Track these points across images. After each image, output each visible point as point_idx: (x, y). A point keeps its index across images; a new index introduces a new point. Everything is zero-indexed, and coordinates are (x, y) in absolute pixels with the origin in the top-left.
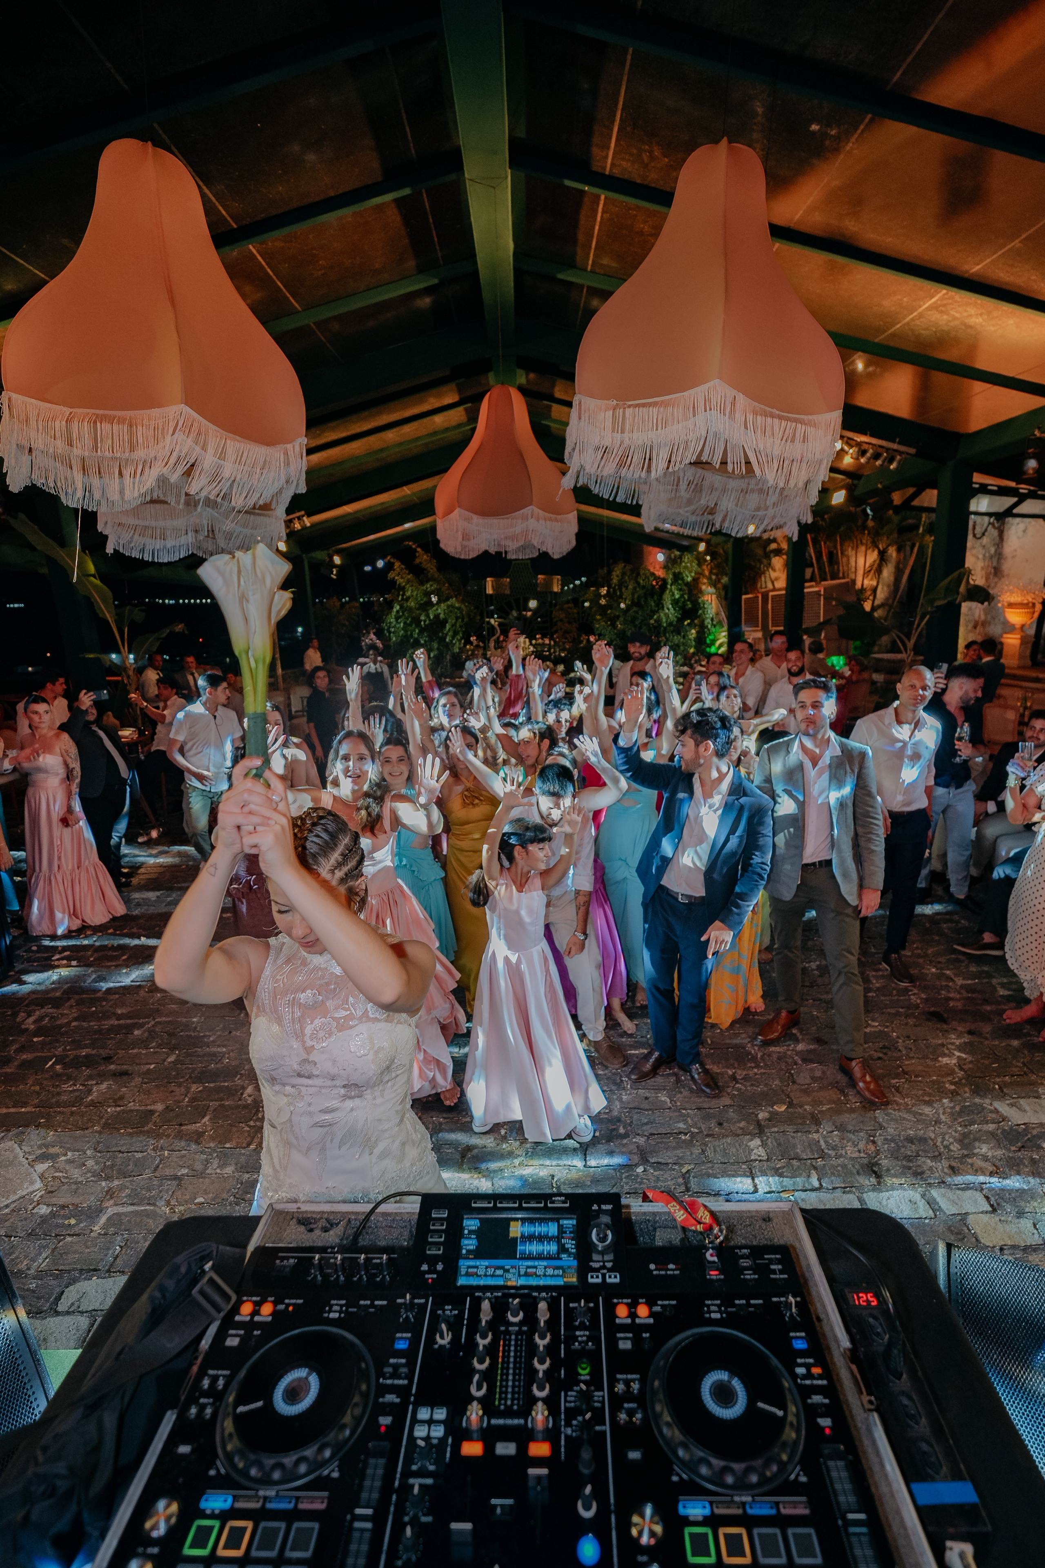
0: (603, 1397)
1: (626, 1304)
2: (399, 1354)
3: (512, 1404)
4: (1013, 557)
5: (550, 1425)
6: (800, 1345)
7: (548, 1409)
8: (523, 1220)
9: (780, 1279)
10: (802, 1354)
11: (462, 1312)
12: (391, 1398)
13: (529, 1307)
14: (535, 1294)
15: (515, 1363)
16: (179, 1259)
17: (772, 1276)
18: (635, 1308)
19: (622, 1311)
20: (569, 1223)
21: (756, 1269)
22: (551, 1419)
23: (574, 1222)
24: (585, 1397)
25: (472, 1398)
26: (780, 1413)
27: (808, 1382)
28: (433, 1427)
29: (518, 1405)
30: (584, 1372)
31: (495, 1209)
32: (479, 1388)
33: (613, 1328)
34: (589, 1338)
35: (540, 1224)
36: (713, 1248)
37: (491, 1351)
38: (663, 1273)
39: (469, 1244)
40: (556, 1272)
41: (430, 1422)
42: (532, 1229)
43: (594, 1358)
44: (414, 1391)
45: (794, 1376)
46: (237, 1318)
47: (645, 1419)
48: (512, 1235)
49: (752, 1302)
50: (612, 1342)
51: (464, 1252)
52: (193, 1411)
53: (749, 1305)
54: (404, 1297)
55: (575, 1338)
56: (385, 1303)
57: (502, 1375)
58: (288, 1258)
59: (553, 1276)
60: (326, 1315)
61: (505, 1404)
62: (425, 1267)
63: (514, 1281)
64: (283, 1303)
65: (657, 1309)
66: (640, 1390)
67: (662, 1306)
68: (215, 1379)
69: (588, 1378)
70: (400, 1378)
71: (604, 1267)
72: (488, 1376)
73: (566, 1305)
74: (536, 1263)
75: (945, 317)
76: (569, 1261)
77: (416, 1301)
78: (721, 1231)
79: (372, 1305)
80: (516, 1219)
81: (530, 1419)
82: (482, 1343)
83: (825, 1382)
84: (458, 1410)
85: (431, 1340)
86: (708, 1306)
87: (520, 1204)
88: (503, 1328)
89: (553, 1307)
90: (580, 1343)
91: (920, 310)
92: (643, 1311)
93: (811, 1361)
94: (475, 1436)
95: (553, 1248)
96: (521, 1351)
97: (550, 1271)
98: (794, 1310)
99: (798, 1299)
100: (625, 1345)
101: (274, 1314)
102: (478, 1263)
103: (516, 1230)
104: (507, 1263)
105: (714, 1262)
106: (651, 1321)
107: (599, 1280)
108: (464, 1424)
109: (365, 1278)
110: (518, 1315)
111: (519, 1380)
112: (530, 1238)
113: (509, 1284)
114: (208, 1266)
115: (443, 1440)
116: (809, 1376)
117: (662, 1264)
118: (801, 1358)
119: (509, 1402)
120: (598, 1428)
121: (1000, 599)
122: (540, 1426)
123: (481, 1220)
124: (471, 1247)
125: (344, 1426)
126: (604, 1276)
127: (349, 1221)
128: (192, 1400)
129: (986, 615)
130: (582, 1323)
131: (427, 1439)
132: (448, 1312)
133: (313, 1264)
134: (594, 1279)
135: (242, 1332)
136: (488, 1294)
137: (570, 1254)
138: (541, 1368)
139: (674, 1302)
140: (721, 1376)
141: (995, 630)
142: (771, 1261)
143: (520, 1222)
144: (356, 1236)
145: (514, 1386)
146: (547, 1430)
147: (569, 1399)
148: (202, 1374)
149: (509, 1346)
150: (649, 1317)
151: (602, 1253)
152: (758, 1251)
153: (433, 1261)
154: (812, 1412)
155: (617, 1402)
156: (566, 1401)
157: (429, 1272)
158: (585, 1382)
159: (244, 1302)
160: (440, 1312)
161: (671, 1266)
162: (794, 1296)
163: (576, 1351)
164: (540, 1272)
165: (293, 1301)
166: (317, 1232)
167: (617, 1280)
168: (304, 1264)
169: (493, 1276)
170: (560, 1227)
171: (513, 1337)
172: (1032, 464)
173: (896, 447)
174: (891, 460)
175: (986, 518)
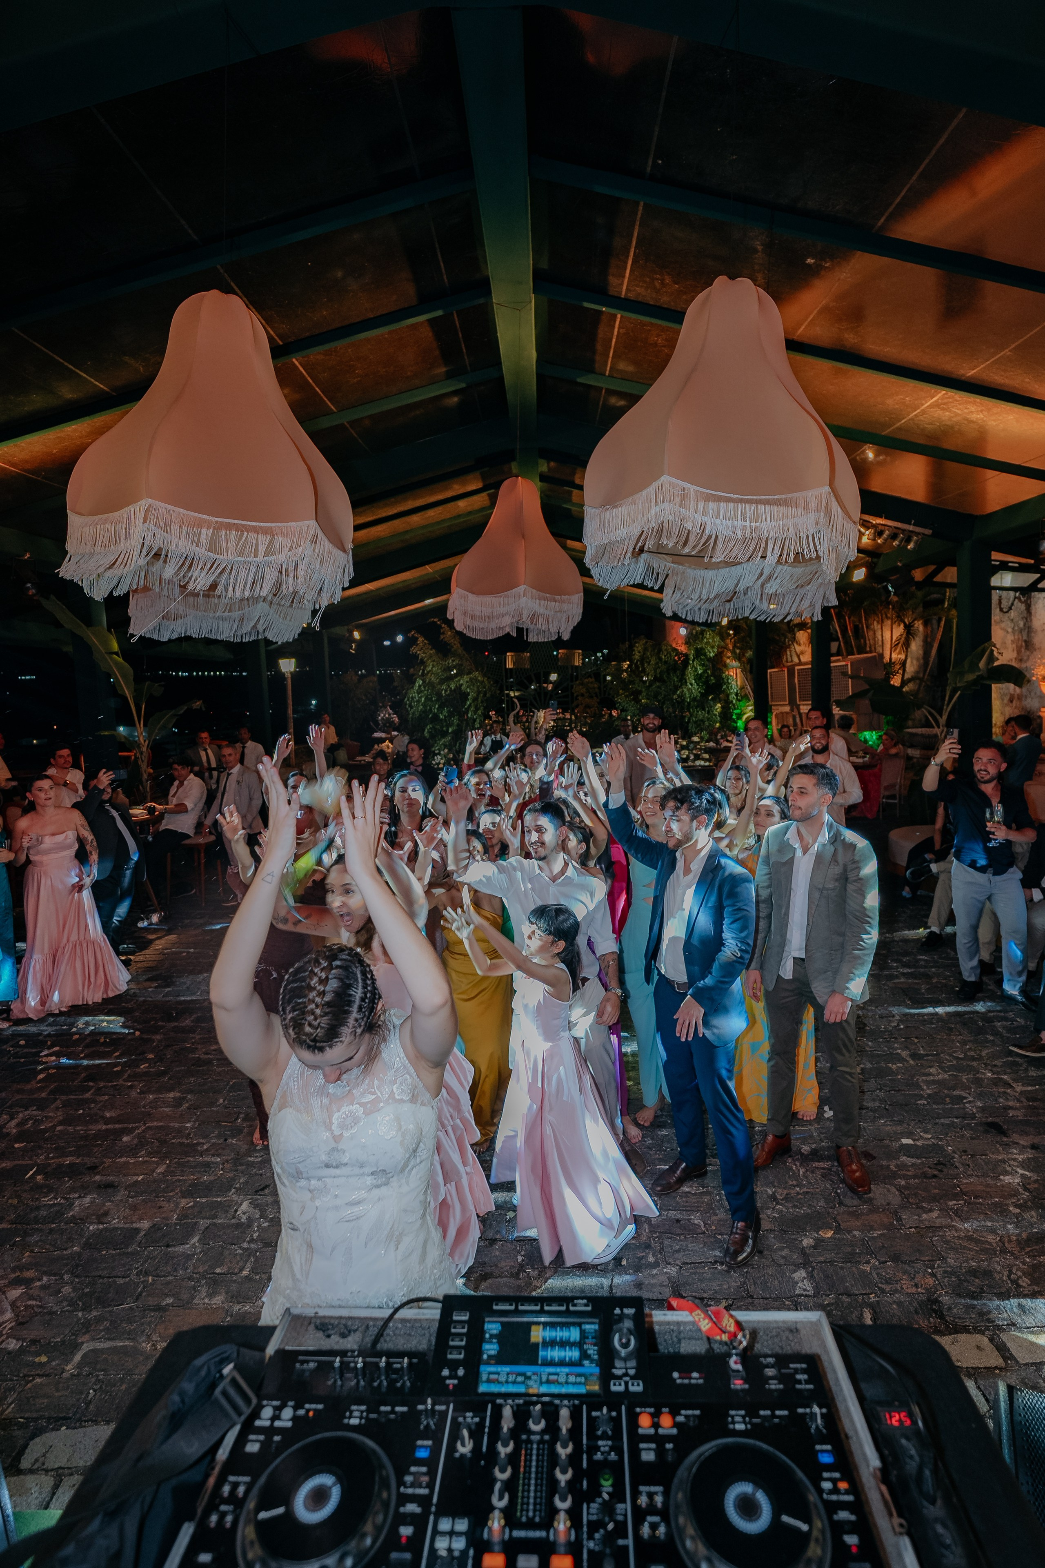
0: (626, 1510)
1: (651, 1414)
2: (420, 1462)
3: (534, 1516)
4: (1043, 631)
5: (573, 1538)
6: (826, 1459)
7: (571, 1519)
8: (545, 1325)
9: (806, 1390)
10: (829, 1468)
11: (483, 1420)
12: (412, 1508)
13: (551, 1414)
14: (557, 1402)
15: (537, 1473)
16: (199, 1362)
17: (798, 1386)
18: (658, 1417)
19: (645, 1421)
20: (591, 1327)
21: (781, 1378)
22: (573, 1532)
23: (596, 1327)
24: (608, 1508)
25: (492, 1508)
26: (805, 1527)
27: (834, 1497)
28: (454, 1538)
29: (540, 1517)
30: (607, 1485)
31: (517, 1312)
32: (501, 1498)
33: (636, 1439)
34: (612, 1448)
35: (562, 1329)
36: (737, 1355)
37: (513, 1460)
38: (686, 1381)
39: (491, 1349)
40: (579, 1379)
41: (452, 1533)
42: (553, 1334)
43: (616, 1469)
44: (435, 1500)
45: (820, 1491)
46: (258, 1423)
47: (669, 1533)
48: (533, 1339)
49: (778, 1413)
50: (635, 1453)
51: (485, 1357)
52: (214, 1518)
53: (774, 1416)
54: (424, 1403)
55: (598, 1448)
56: (405, 1409)
57: (524, 1485)
58: (307, 1362)
59: (575, 1384)
60: (346, 1421)
61: (527, 1516)
62: (446, 1372)
63: (535, 1388)
64: (303, 1408)
65: (680, 1419)
66: (664, 1503)
67: (686, 1416)
68: (235, 1485)
69: (610, 1489)
70: (420, 1486)
71: (626, 1374)
72: (510, 1486)
73: (589, 1414)
74: (558, 1370)
75: (948, 414)
76: (591, 1369)
77: (437, 1408)
78: (744, 1336)
79: (393, 1412)
80: (538, 1323)
81: (552, 1532)
82: (504, 1450)
83: (850, 1498)
84: (479, 1519)
85: (452, 1448)
86: (733, 1417)
87: (542, 1307)
88: (524, 1437)
89: (575, 1415)
90: (602, 1453)
91: (923, 407)
92: (666, 1421)
93: (837, 1475)
94: (497, 1548)
95: (575, 1354)
96: (543, 1461)
97: (572, 1379)
98: (819, 1421)
99: (824, 1410)
100: (648, 1456)
101: (294, 1419)
102: (499, 1369)
103: (537, 1335)
104: (529, 1370)
105: (738, 1371)
106: (674, 1431)
107: (621, 1388)
108: (485, 1536)
109: (385, 1383)
110: (539, 1423)
111: (541, 1491)
112: (552, 1343)
113: (531, 1391)
114: (227, 1370)
115: (465, 1553)
116: (835, 1491)
117: (685, 1373)
118: (827, 1471)
119: (531, 1514)
120: (621, 1542)
121: (1034, 675)
122: (562, 1539)
123: (502, 1324)
124: (493, 1353)
125: (364, 1536)
126: (626, 1383)
127: (367, 1327)
128: (212, 1507)
129: (1020, 694)
130: (605, 1432)
131: (450, 1550)
132: (469, 1420)
133: (334, 1368)
134: (617, 1387)
135: (262, 1437)
136: (510, 1401)
137: (592, 1361)
138: (563, 1478)
139: (697, 1412)
140: (744, 1488)
141: (1031, 704)
142: (796, 1371)
143: (541, 1327)
144: (376, 1341)
145: (535, 1498)
146: (569, 1544)
147: (592, 1511)
148: (221, 1480)
149: (531, 1455)
150: (673, 1427)
151: (625, 1360)
152: (782, 1360)
153: (453, 1366)
154: (838, 1529)
155: (639, 1515)
156: (588, 1514)
157: (450, 1377)
158: (608, 1493)
159: (264, 1406)
160: (461, 1419)
161: (695, 1375)
162: (820, 1407)
163: (598, 1462)
164: (562, 1379)
165: (313, 1406)
166: (335, 1338)
167: (640, 1389)
168: (324, 1368)
169: (514, 1383)
170: (583, 1332)
171: (535, 1446)
173: (911, 528)
174: (908, 541)
175: (1012, 593)
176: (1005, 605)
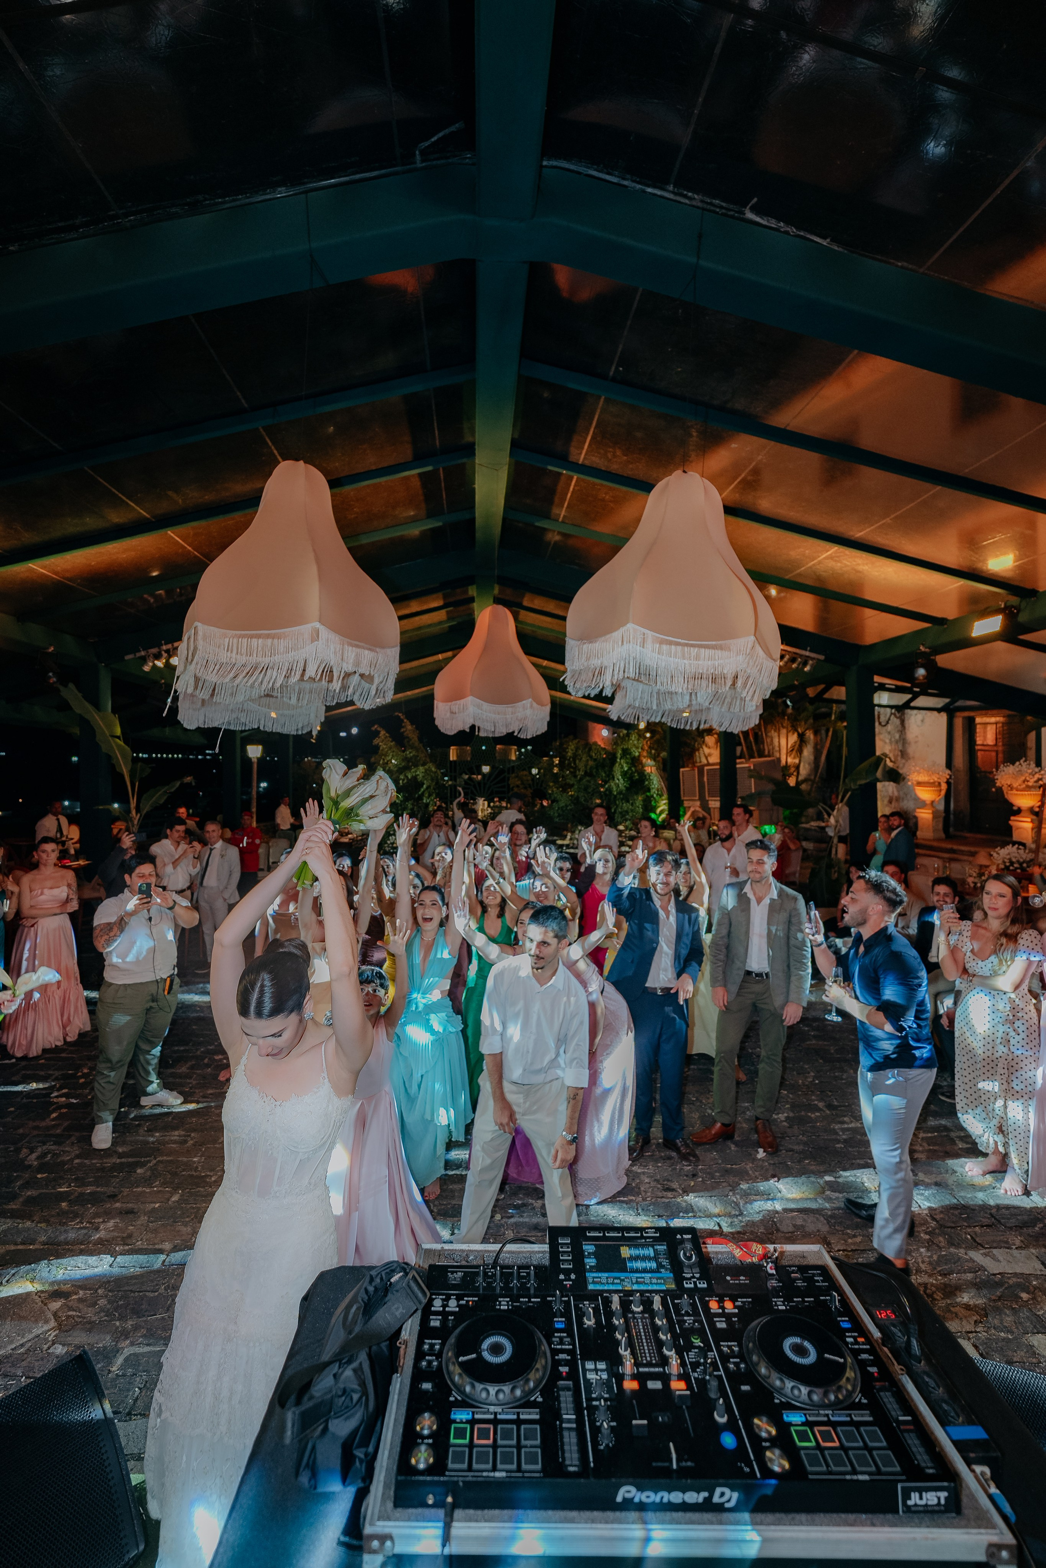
4: (916, 742)
75: (839, 564)
91: (819, 559)
121: (910, 778)
129: (898, 791)
141: (907, 805)
170: (655, 1251)
172: (921, 672)
173: (807, 653)
174: (805, 664)
175: (888, 710)
176: (883, 719)
